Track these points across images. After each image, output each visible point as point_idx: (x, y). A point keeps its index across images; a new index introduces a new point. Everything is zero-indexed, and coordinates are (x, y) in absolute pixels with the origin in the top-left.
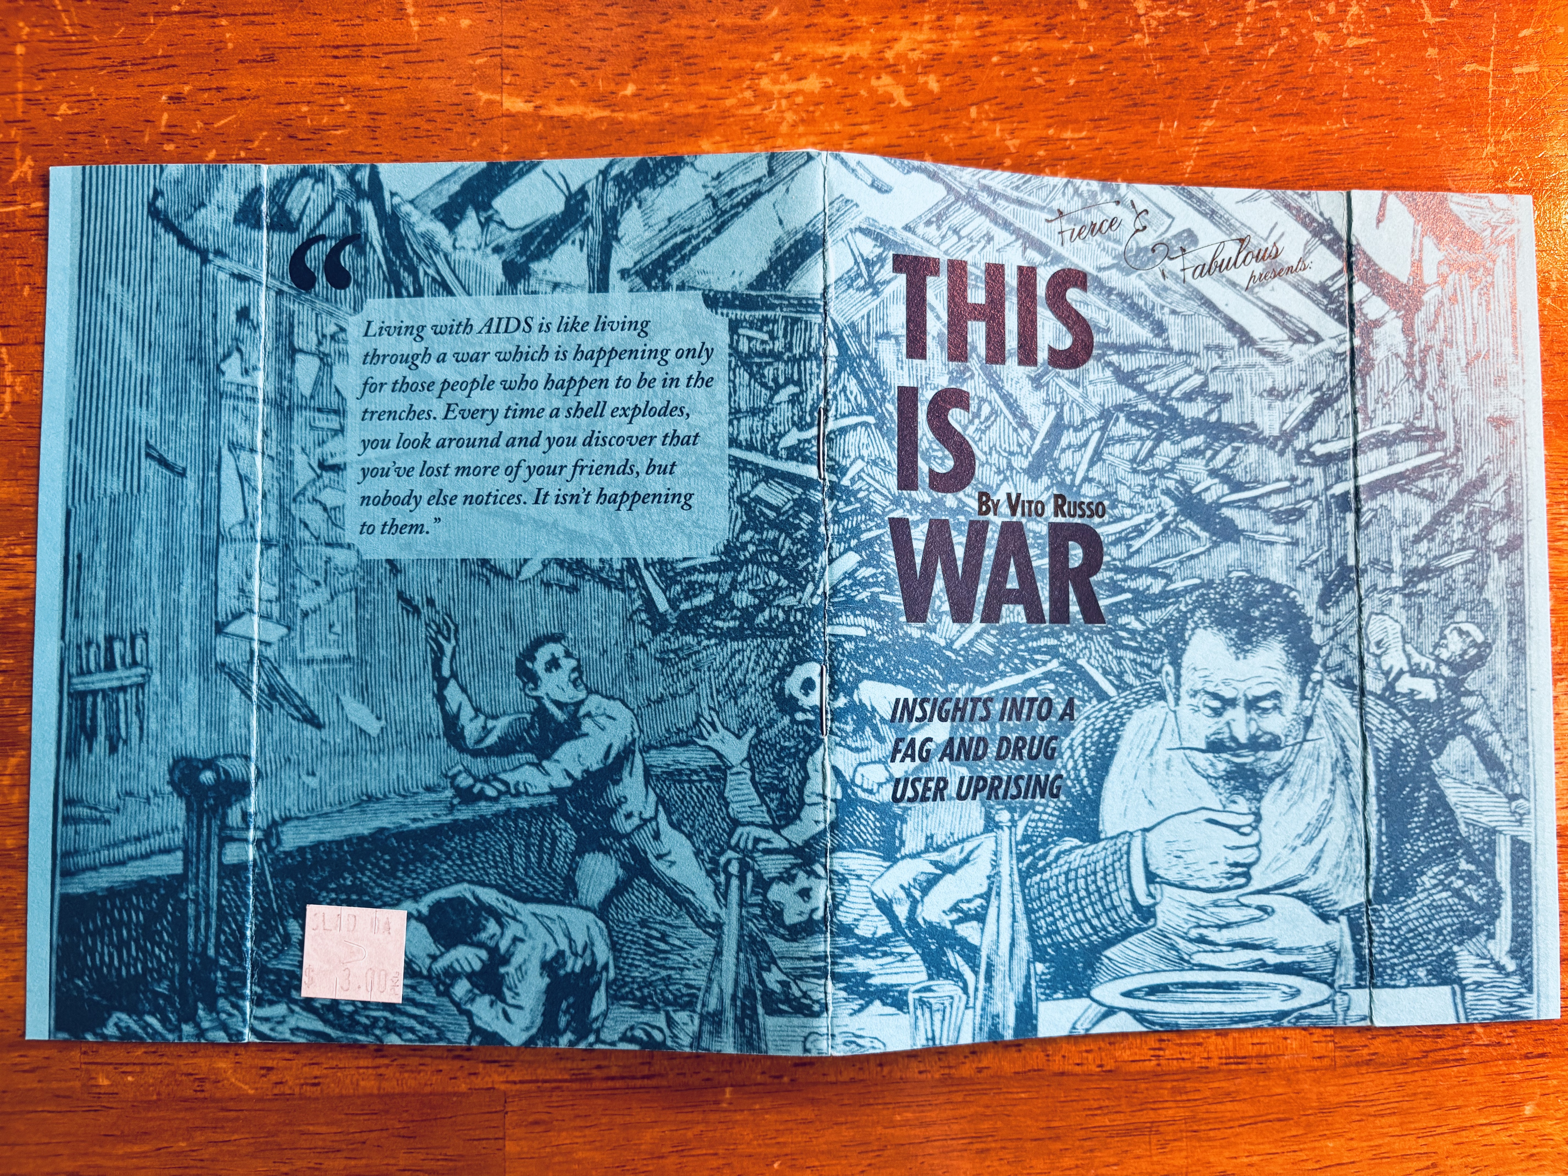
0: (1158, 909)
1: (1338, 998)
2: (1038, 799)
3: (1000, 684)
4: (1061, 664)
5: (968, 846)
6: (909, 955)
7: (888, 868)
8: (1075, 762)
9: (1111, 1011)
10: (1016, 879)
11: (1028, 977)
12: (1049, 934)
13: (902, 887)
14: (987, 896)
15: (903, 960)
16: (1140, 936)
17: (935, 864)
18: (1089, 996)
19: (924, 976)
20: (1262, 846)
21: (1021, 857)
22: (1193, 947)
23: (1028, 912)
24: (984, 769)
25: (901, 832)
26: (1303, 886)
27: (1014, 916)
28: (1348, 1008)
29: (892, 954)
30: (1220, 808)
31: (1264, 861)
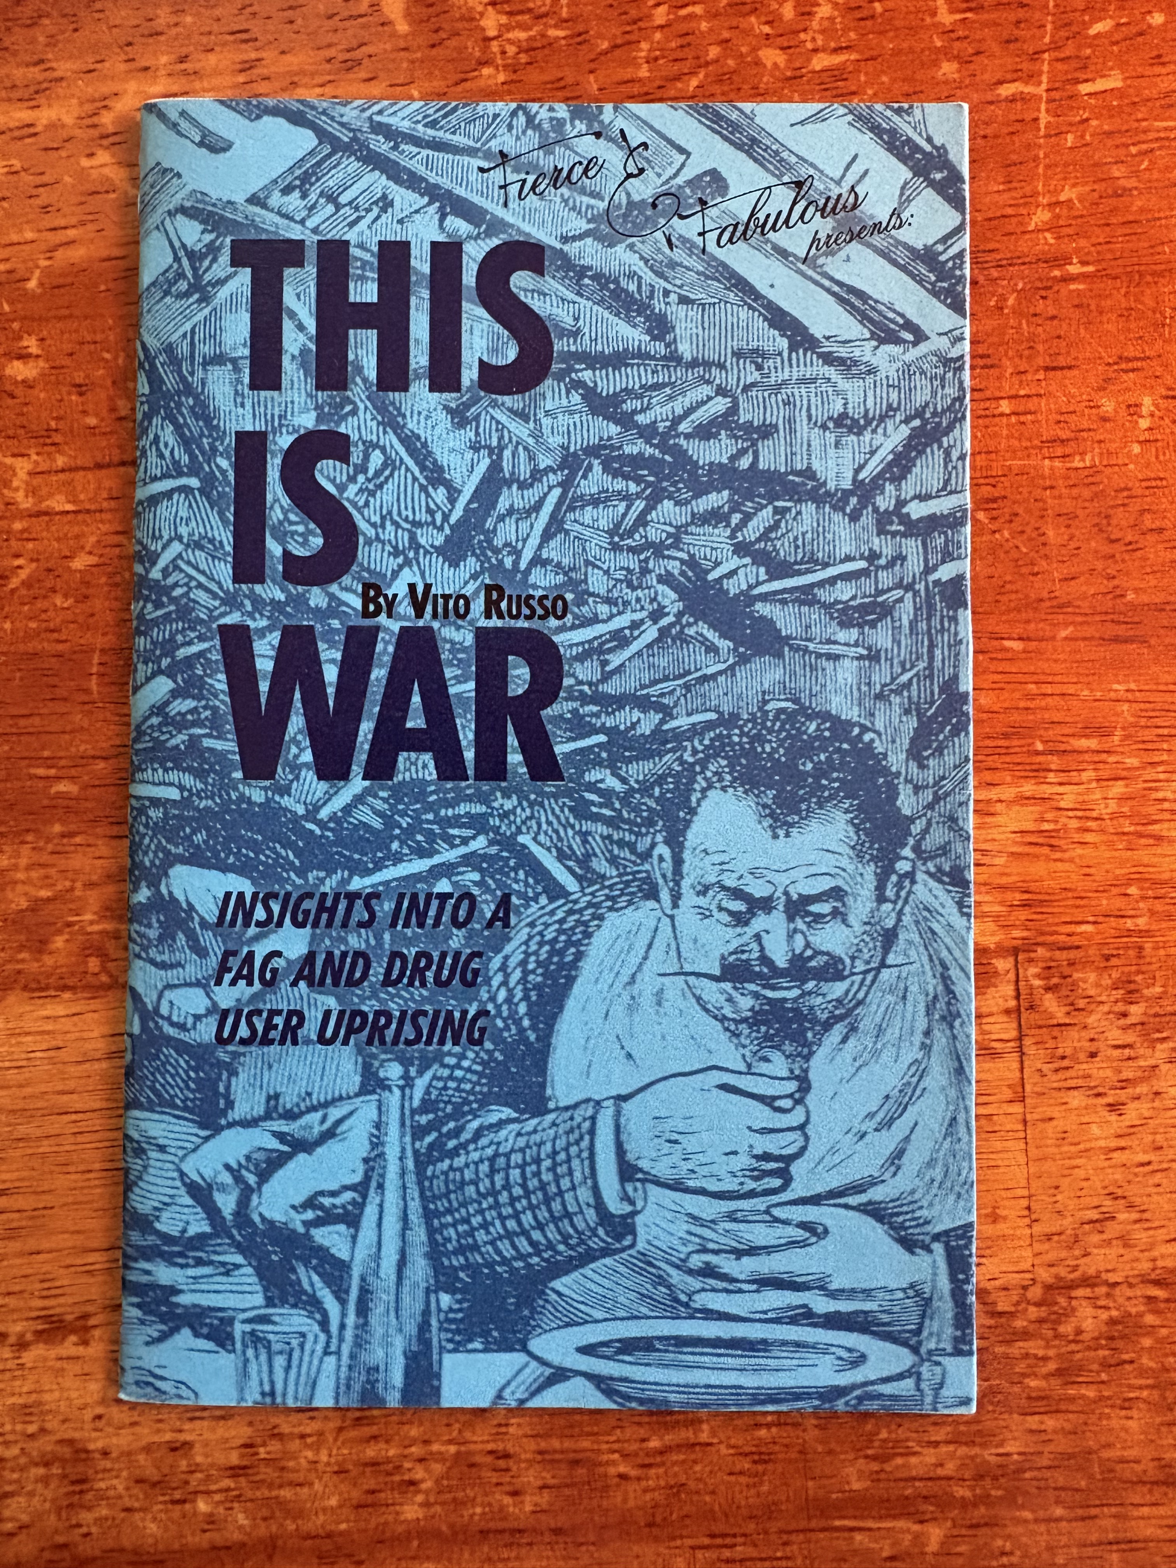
0: (639, 1220)
1: (925, 1369)
2: (448, 1047)
3: (391, 873)
4: (491, 843)
5: (335, 1113)
6: (237, 1266)
7: (207, 1139)
8: (510, 991)
9: (560, 1375)
10: (410, 1164)
11: (426, 1313)
12: (461, 1250)
13: (227, 1167)
14: (362, 1188)
15: (227, 1274)
16: (608, 1261)
17: (281, 1136)
18: (525, 1349)
19: (258, 1299)
20: (810, 1130)
21: (419, 1132)
22: (695, 1283)
23: (428, 1215)
24: (363, 999)
25: (228, 1087)
26: (876, 1194)
27: (405, 1218)
28: (941, 1385)
29: (211, 1263)
30: (743, 1068)
31: (813, 1153)
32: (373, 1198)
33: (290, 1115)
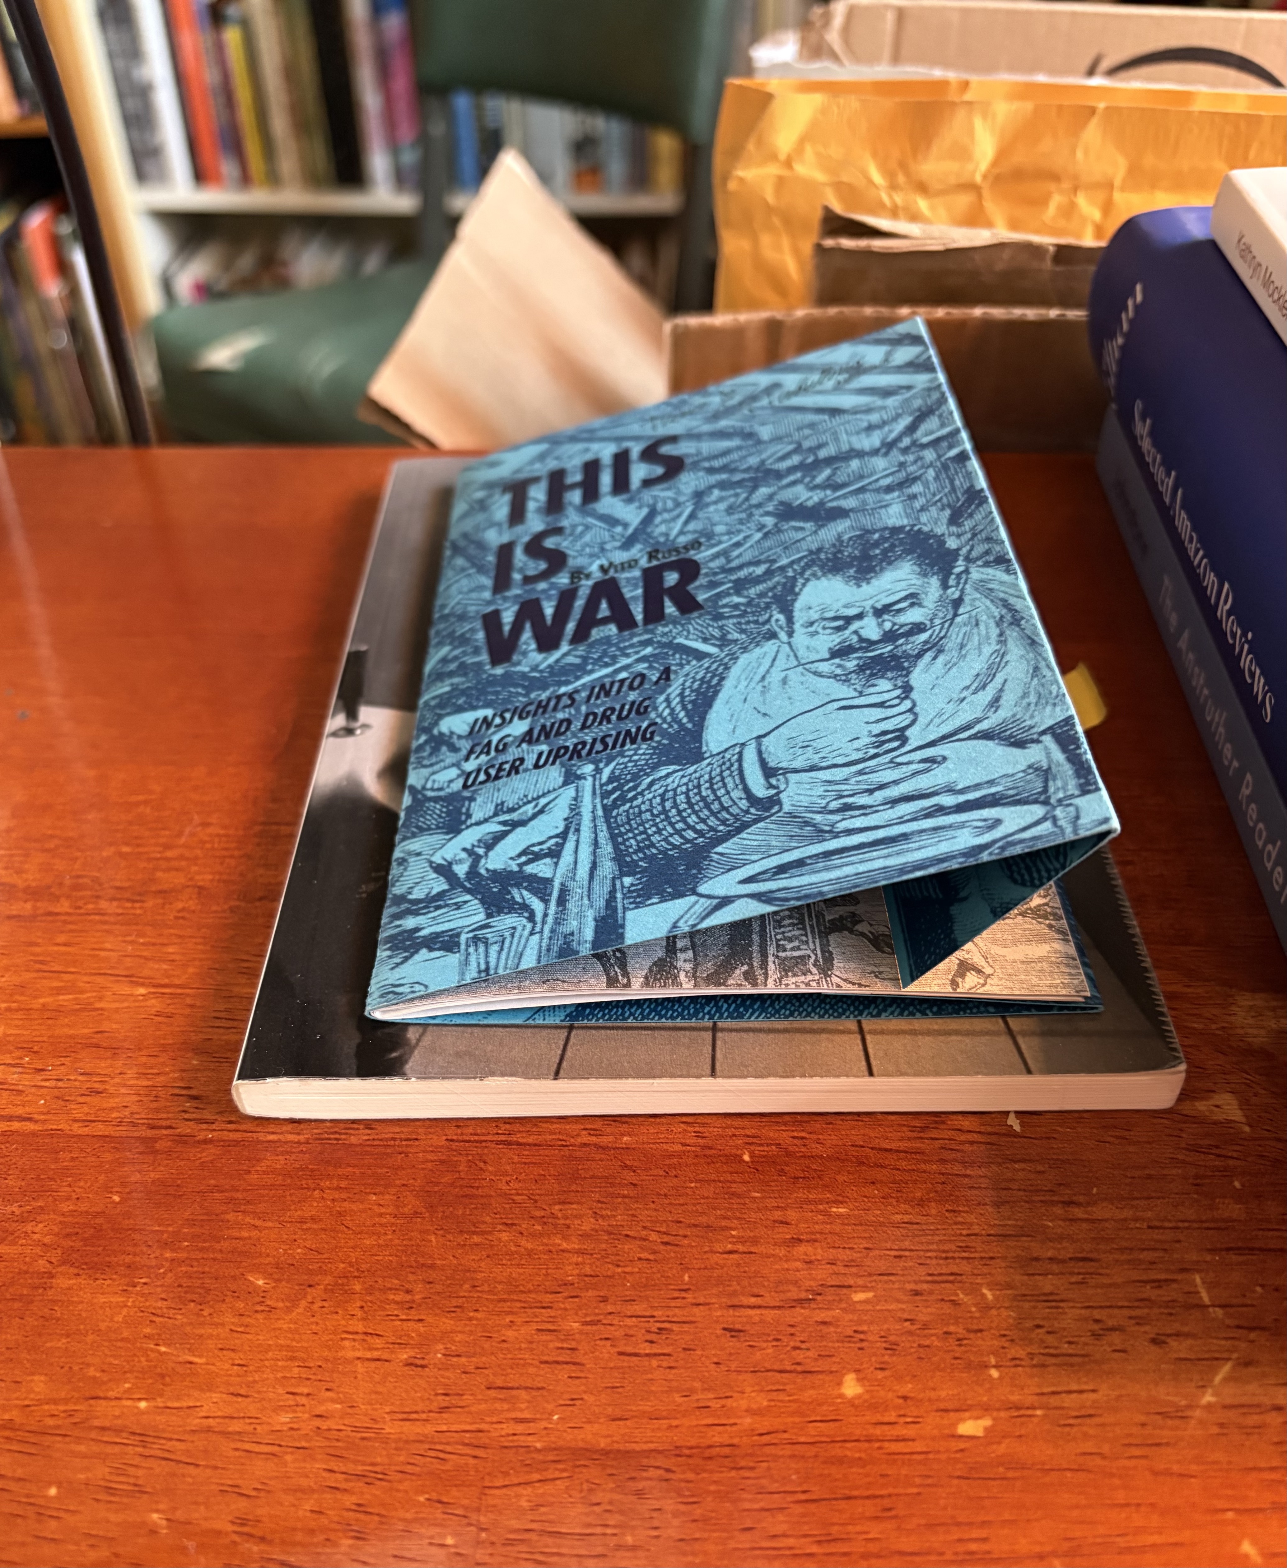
0: (783, 796)
3: (586, 679)
4: (655, 649)
6: (466, 902)
7: (451, 839)
8: (673, 710)
9: (725, 901)
11: (612, 892)
12: (640, 849)
13: (464, 850)
14: (564, 835)
15: (458, 908)
16: (761, 825)
17: (504, 823)
19: (482, 916)
20: (917, 709)
22: (837, 817)
24: (565, 740)
25: (468, 809)
26: (984, 726)
27: (596, 844)
29: (447, 905)
30: (856, 694)
31: (922, 721)
32: (572, 837)
33: (512, 810)
